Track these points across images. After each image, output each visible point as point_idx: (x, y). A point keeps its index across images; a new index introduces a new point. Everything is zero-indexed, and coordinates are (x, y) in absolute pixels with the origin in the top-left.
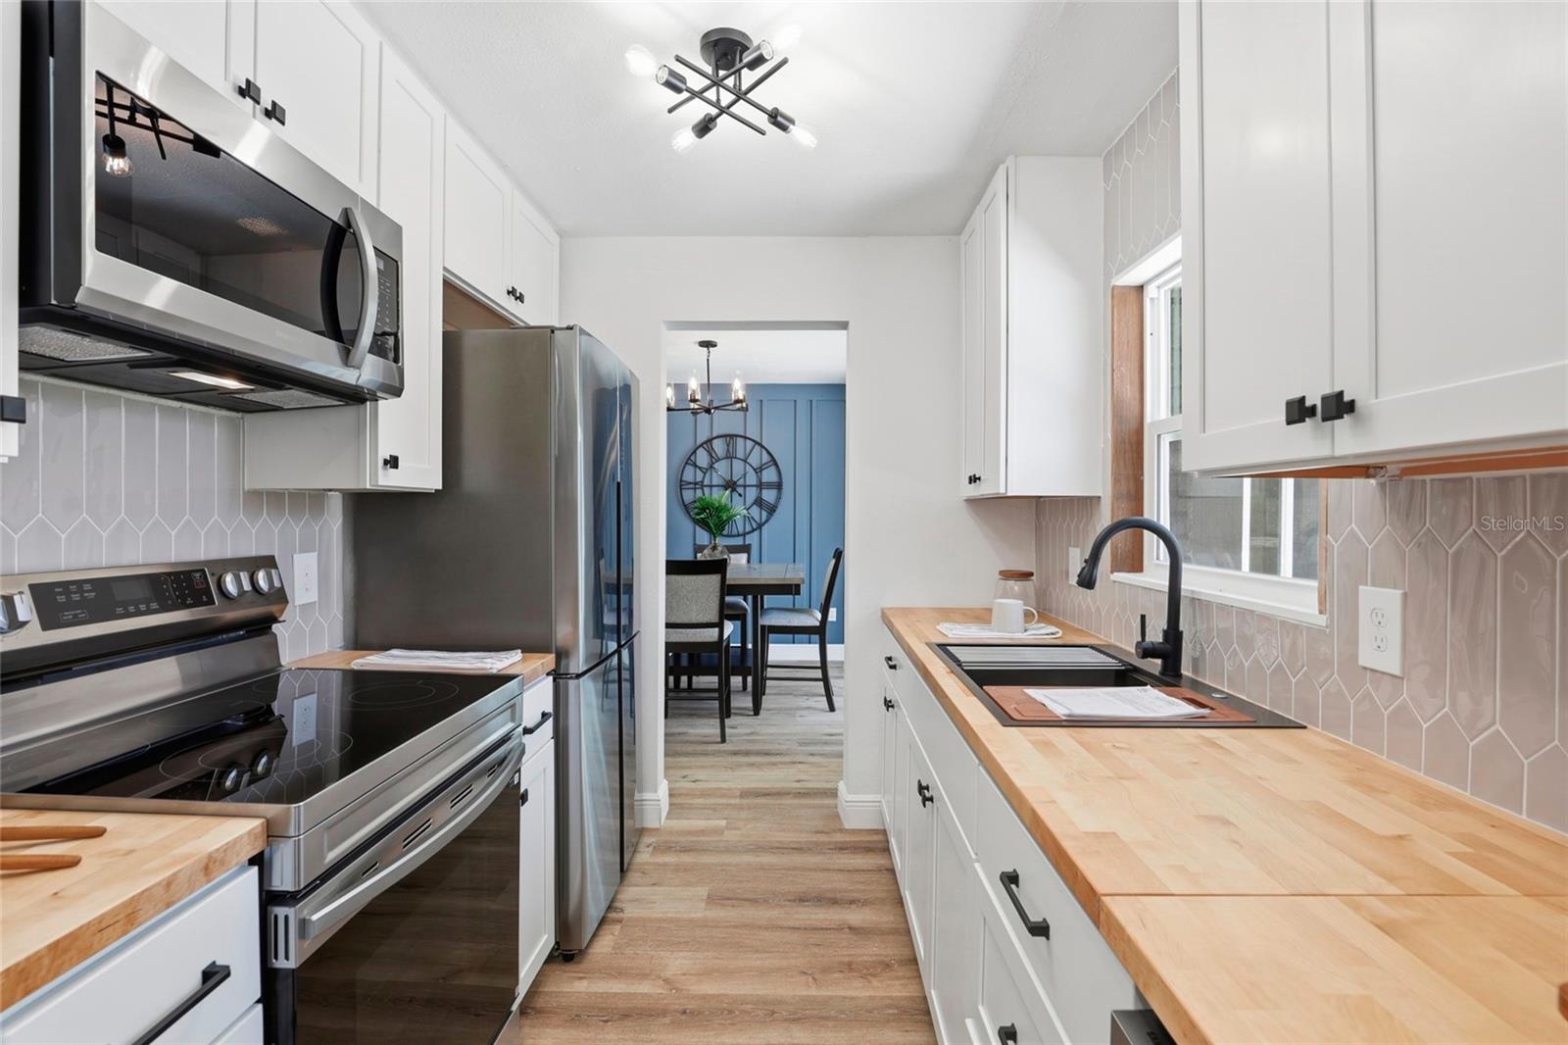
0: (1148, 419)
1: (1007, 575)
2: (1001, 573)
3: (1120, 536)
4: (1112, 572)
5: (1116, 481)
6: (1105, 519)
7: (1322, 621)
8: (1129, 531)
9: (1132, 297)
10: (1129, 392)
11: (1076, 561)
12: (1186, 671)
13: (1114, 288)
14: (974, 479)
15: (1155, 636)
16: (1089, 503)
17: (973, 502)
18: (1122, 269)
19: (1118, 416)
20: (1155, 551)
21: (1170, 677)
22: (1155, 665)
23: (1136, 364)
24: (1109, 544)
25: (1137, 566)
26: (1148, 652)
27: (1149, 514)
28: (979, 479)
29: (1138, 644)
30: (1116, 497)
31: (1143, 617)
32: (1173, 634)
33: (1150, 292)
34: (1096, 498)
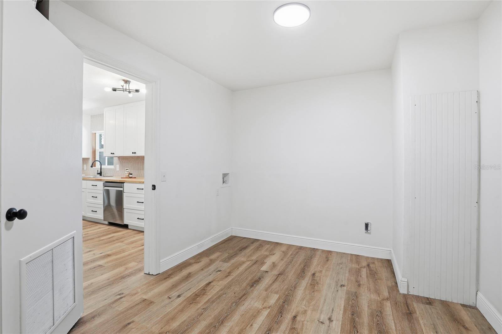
0: (96, 149)
5: (92, 156)
6: (91, 161)
7: (114, 168)
8: (96, 161)
9: (95, 134)
10: (94, 145)
13: (92, 133)
15: (99, 172)
18: (94, 131)
19: (93, 148)
21: (101, 175)
29: (97, 173)
30: (92, 158)
31: (98, 170)
32: (101, 172)
33: (97, 134)
34: (89, 158)
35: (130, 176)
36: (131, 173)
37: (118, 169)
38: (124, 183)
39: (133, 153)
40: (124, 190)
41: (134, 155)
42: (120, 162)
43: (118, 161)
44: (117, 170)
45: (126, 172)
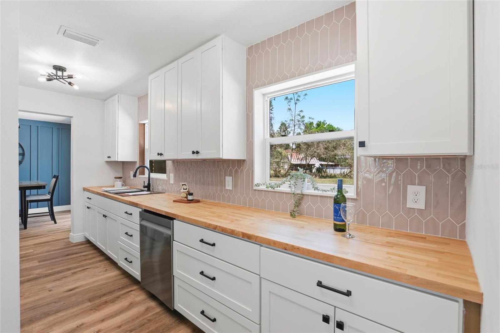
0: (145, 148)
1: (116, 178)
2: (115, 177)
3: (140, 168)
4: (139, 175)
5: (140, 159)
6: (138, 165)
7: (167, 179)
8: (142, 167)
9: (143, 125)
10: (142, 142)
11: (132, 173)
12: (151, 190)
13: (139, 123)
14: (109, 157)
15: (146, 184)
16: (134, 163)
17: (107, 162)
18: (141, 120)
19: (140, 147)
20: (147, 171)
21: (149, 190)
22: (146, 189)
23: (143, 138)
24: (138, 170)
25: (144, 174)
26: (145, 187)
27: (145, 165)
28: (110, 157)
29: (143, 186)
30: (140, 161)
31: (144, 182)
32: (149, 184)
33: (146, 125)
34: (136, 162)
35: (190, 198)
36: (191, 192)
37: (172, 181)
38: (175, 219)
39: (193, 153)
40: (173, 235)
41: (195, 157)
42: (176, 169)
43: (172, 167)
44: (171, 183)
45: (182, 190)
